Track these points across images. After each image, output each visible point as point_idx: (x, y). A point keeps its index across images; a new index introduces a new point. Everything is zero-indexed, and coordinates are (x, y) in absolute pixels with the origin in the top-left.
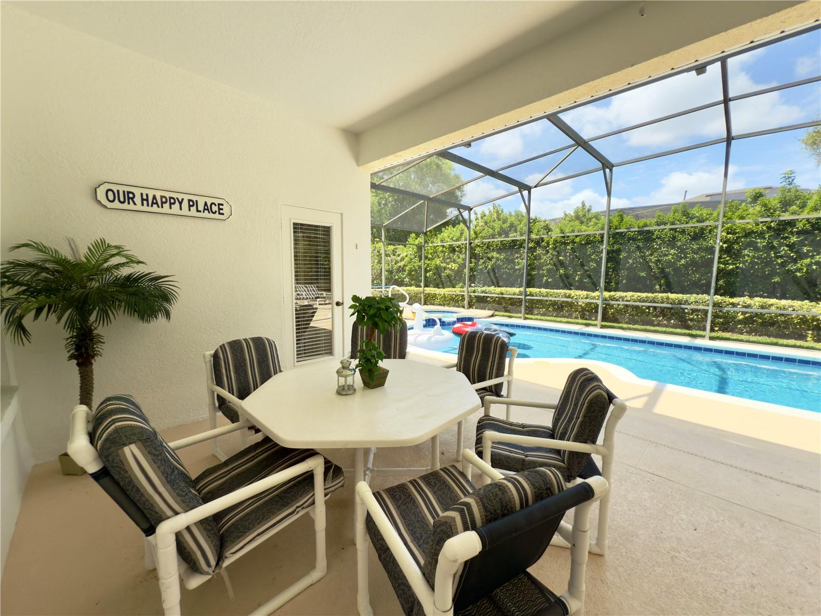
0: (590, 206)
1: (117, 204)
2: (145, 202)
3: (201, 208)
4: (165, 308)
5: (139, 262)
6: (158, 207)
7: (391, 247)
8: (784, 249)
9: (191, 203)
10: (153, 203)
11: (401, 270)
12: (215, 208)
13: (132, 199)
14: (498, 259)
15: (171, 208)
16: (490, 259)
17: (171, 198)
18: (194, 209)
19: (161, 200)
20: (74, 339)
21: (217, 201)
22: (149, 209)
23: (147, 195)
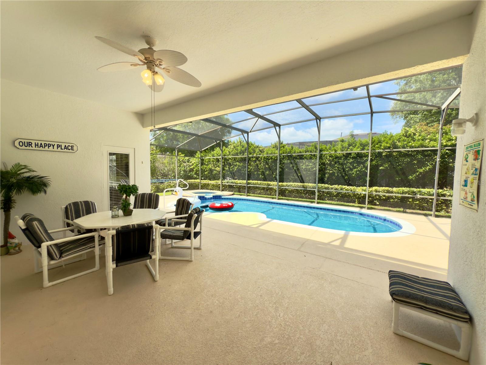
0: (282, 141)
1: (24, 147)
2: (37, 146)
3: (63, 147)
4: (44, 190)
5: (34, 171)
6: (43, 148)
7: (187, 158)
8: (348, 165)
9: (58, 146)
10: (40, 146)
11: (192, 170)
12: (69, 148)
13: (31, 145)
14: (239, 166)
15: (49, 148)
16: (236, 166)
17: (49, 144)
18: (59, 148)
19: (44, 145)
20: (3, 201)
21: (71, 145)
22: (39, 149)
23: (38, 143)
